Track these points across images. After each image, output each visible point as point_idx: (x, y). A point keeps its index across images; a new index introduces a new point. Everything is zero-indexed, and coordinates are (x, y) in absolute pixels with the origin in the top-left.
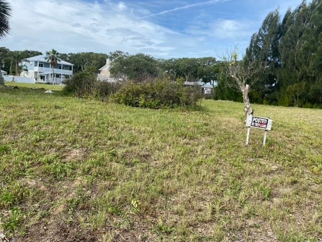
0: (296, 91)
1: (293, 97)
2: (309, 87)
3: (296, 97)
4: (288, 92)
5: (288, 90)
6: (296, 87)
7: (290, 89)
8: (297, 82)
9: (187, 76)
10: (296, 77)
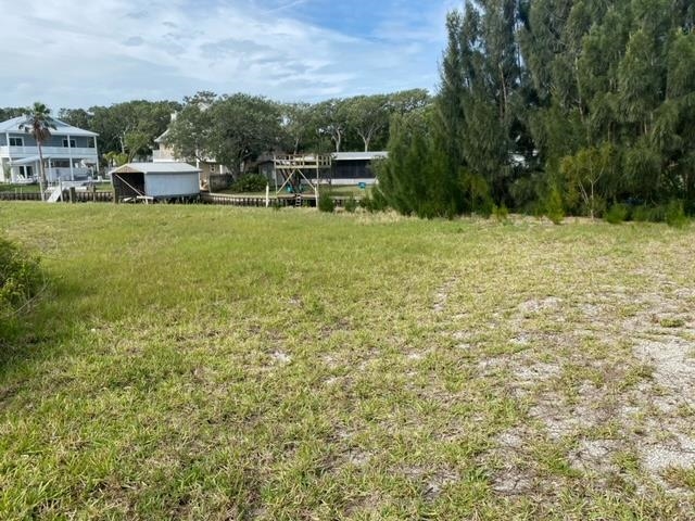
0: (586, 171)
1: (579, 189)
2: (621, 159)
3: (588, 190)
4: (564, 174)
5: (562, 170)
6: (584, 160)
7: (568, 167)
8: (585, 145)
9: (366, 137)
10: (583, 131)
